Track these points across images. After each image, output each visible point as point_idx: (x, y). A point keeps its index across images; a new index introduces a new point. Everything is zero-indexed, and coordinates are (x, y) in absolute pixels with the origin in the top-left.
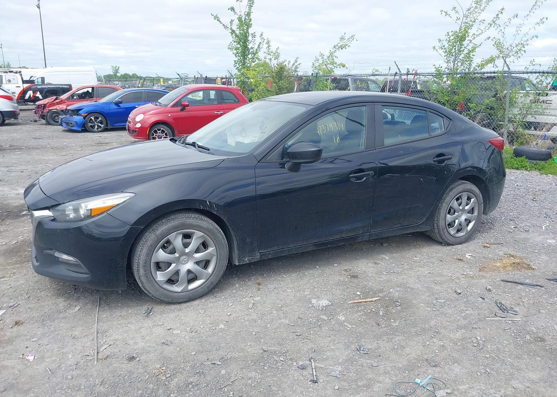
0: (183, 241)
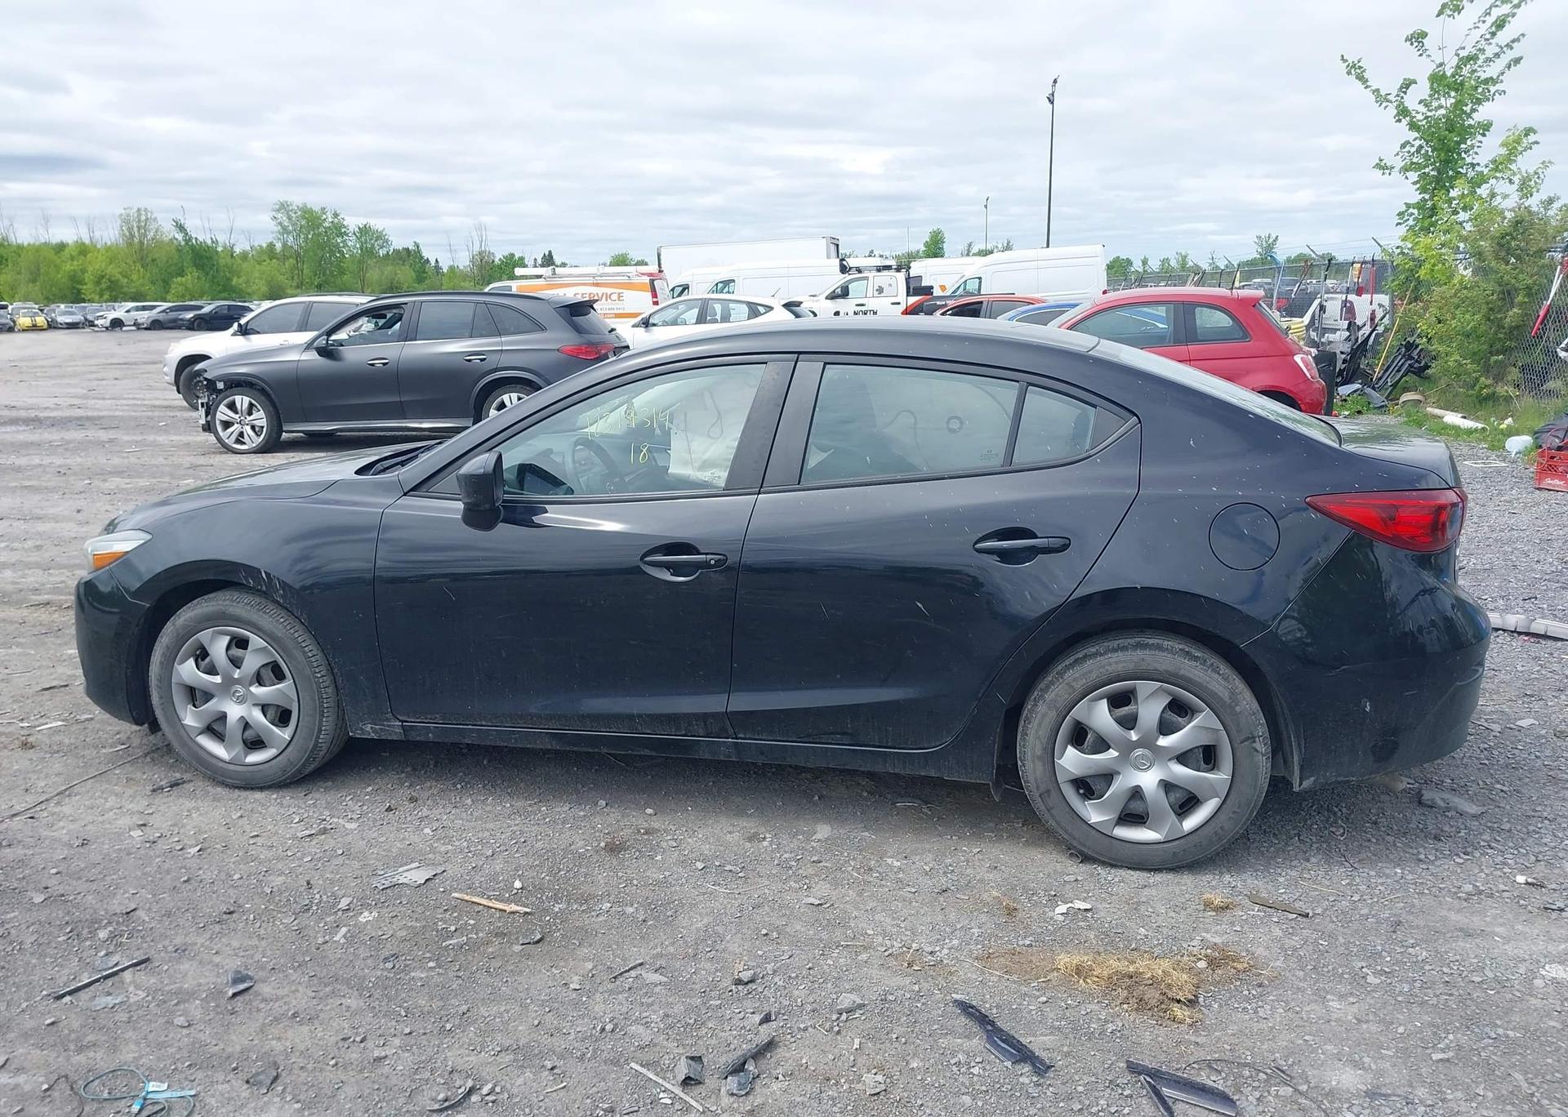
0: (229, 652)
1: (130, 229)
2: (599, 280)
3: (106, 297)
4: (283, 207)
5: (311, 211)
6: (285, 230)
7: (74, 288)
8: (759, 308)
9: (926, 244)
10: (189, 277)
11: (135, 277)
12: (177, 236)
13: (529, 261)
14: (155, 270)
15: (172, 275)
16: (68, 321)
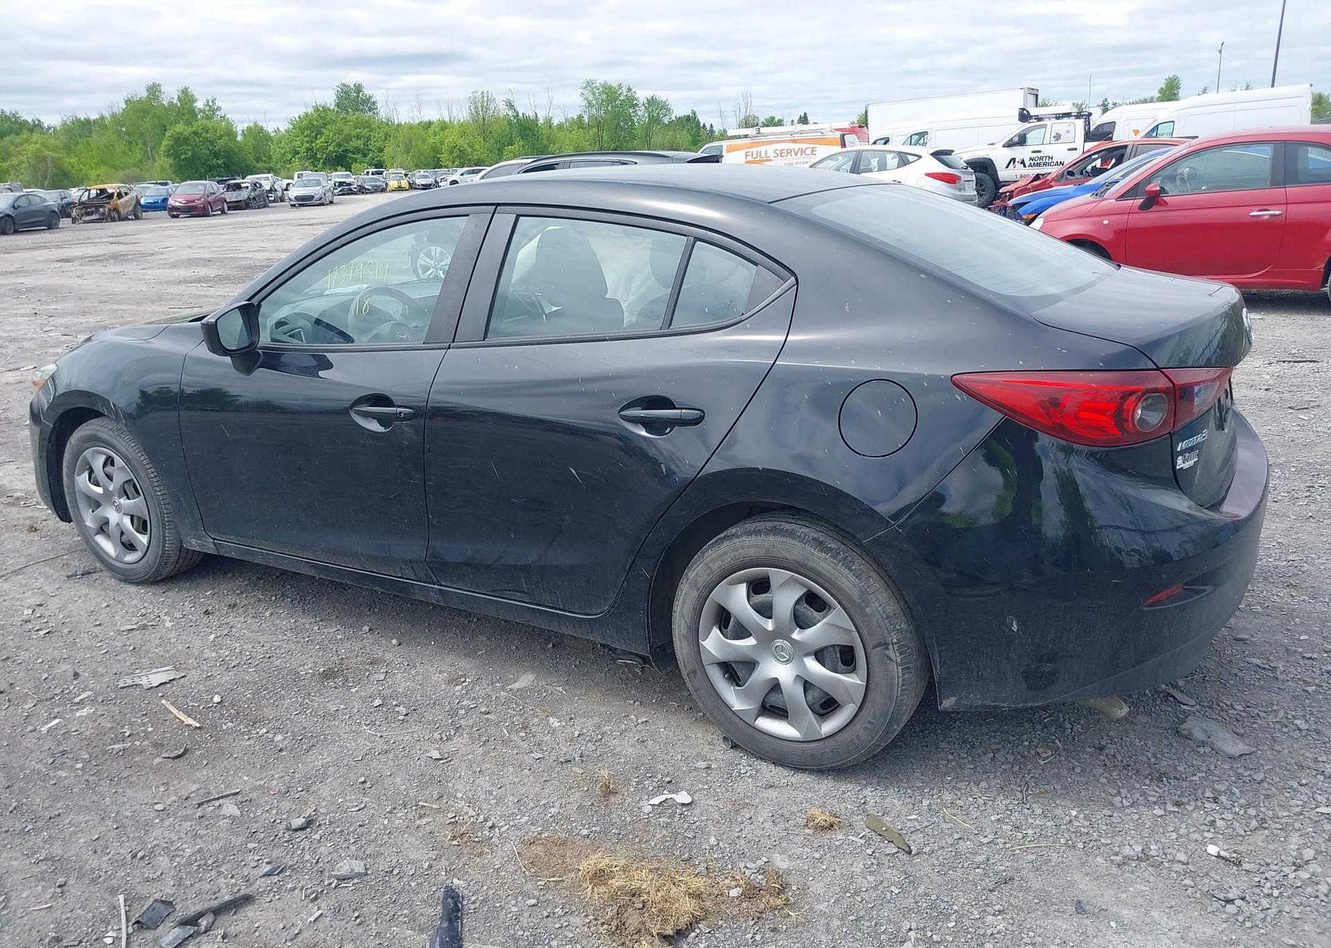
1: (476, 107)
2: (797, 136)
3: (456, 163)
4: (589, 84)
5: (610, 87)
6: (590, 105)
7: (435, 157)
8: (908, 156)
9: (1161, 91)
10: (516, 146)
11: (477, 147)
12: (509, 113)
13: (787, 121)
14: (492, 141)
15: (504, 145)
16: (423, 183)
